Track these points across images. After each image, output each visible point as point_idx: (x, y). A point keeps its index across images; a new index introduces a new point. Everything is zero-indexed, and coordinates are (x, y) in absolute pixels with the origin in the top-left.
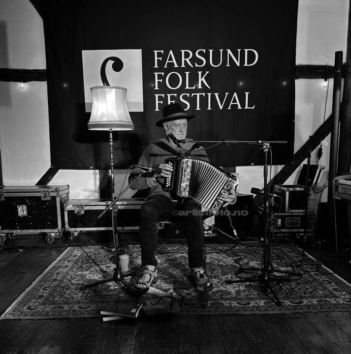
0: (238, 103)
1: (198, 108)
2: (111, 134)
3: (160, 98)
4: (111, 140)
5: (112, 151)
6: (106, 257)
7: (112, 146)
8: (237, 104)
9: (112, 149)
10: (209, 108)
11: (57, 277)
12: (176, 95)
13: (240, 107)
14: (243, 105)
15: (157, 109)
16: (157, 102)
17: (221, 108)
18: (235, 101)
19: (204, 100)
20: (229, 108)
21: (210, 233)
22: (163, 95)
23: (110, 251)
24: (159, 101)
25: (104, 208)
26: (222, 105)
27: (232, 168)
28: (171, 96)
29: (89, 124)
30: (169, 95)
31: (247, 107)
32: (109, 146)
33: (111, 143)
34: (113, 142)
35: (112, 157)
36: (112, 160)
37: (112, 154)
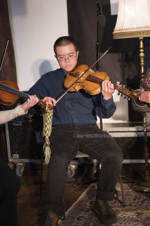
2: (141, 43)
4: (142, 50)
5: (142, 64)
6: (137, 200)
7: (143, 57)
9: (142, 61)
11: (78, 223)
23: (142, 192)
25: (132, 135)
29: (115, 32)
32: (139, 58)
33: (142, 54)
34: (144, 53)
35: (143, 72)
36: (143, 76)
37: (142, 68)
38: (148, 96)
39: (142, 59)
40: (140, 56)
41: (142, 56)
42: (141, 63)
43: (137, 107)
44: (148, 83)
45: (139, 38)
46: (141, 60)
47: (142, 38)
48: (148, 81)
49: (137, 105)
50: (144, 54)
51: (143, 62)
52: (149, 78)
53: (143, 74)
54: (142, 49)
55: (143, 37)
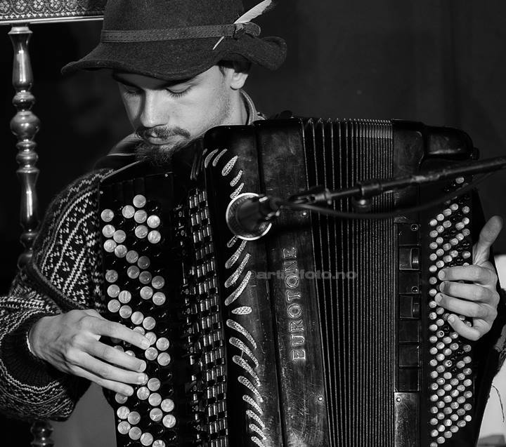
2: (22, 56)
4: (23, 96)
5: (28, 169)
7: (30, 133)
9: (28, 155)
32: (11, 138)
33: (24, 120)
34: (35, 112)
35: (30, 212)
36: (30, 234)
37: (29, 193)
38: (73, 337)
39: (27, 142)
40: (17, 128)
41: (27, 125)
42: (23, 163)
43: (11, 389)
44: (60, 272)
45: (9, 27)
46: (23, 148)
47: (26, 30)
48: (56, 260)
49: (11, 380)
50: (34, 118)
51: (31, 162)
52: (61, 247)
53: (34, 223)
54: (26, 87)
55: (31, 26)
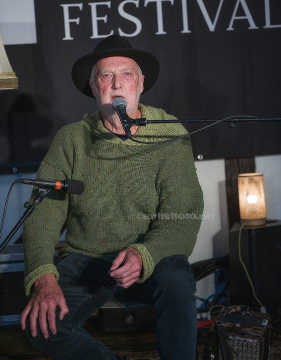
0: (249, 16)
1: (161, 31)
3: (73, 13)
8: (246, 20)
10: (186, 30)
12: (109, 4)
13: (253, 26)
14: (259, 20)
15: (68, 37)
16: (67, 21)
17: (212, 27)
18: (241, 12)
19: (172, 12)
20: (230, 28)
21: (206, 318)
22: (80, 6)
24: (70, 18)
26: (213, 22)
27: (245, 162)
28: (97, 6)
30: (94, 6)
31: (268, 25)
